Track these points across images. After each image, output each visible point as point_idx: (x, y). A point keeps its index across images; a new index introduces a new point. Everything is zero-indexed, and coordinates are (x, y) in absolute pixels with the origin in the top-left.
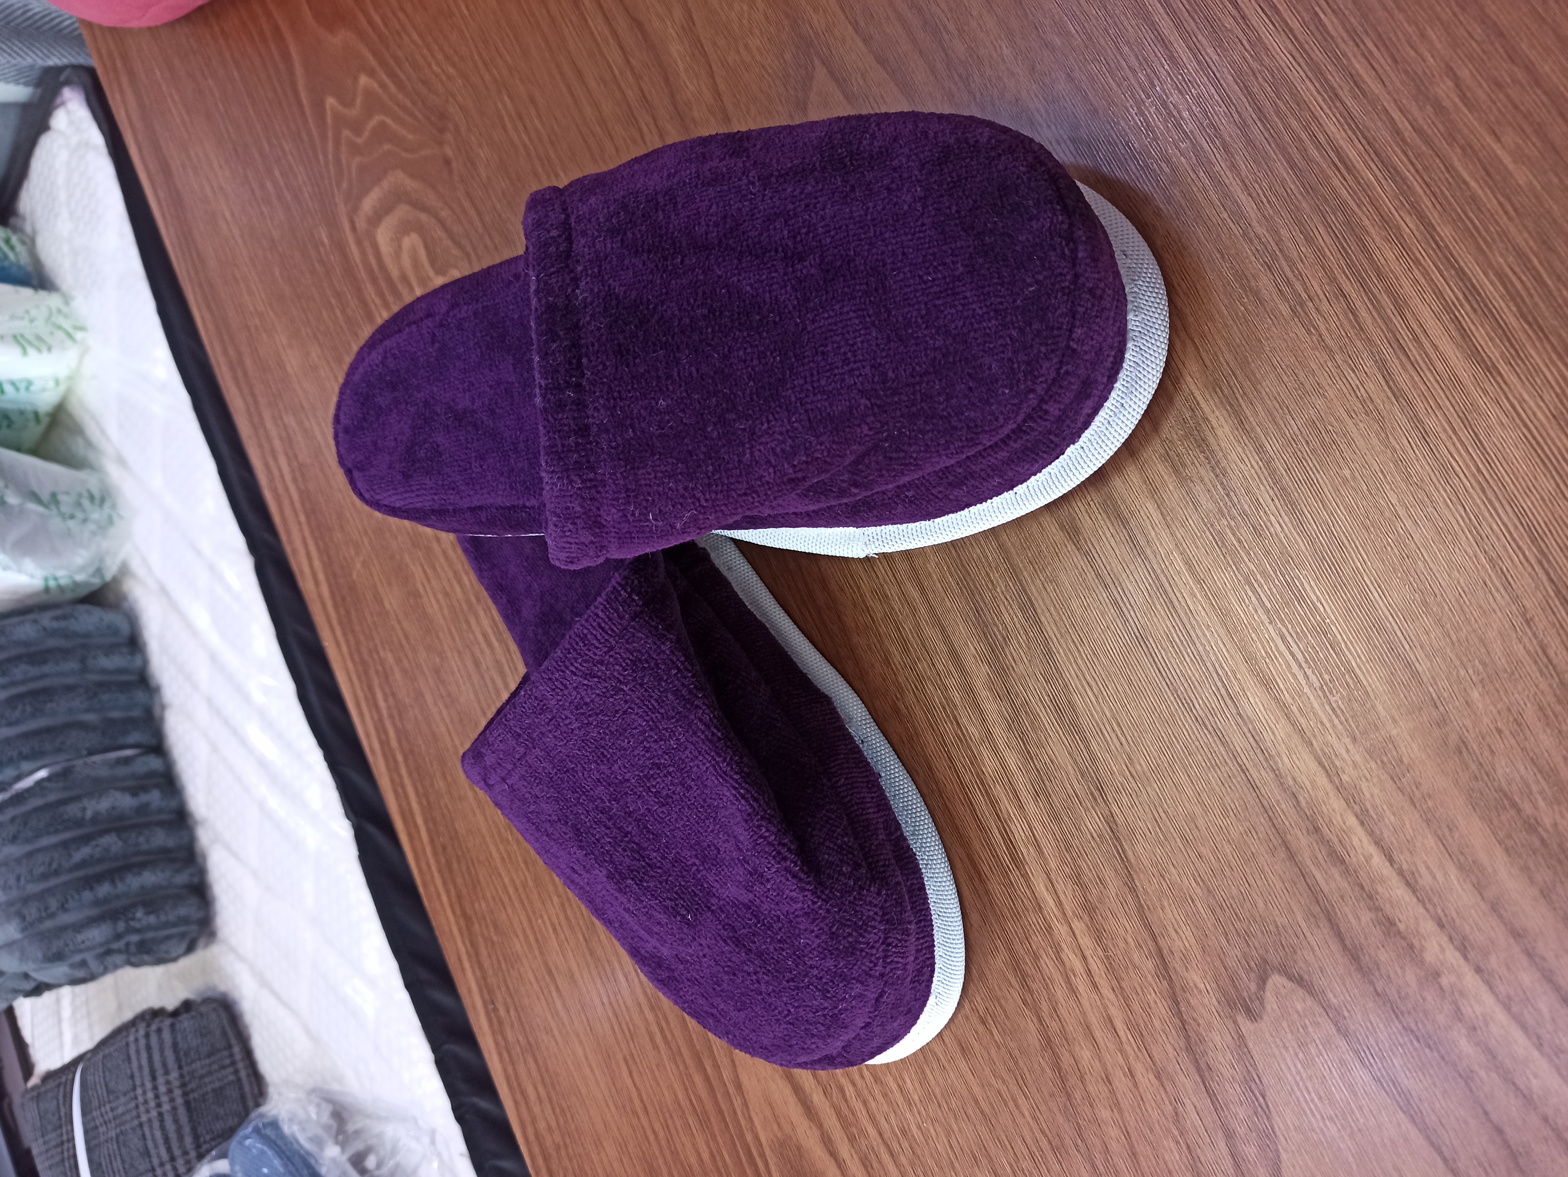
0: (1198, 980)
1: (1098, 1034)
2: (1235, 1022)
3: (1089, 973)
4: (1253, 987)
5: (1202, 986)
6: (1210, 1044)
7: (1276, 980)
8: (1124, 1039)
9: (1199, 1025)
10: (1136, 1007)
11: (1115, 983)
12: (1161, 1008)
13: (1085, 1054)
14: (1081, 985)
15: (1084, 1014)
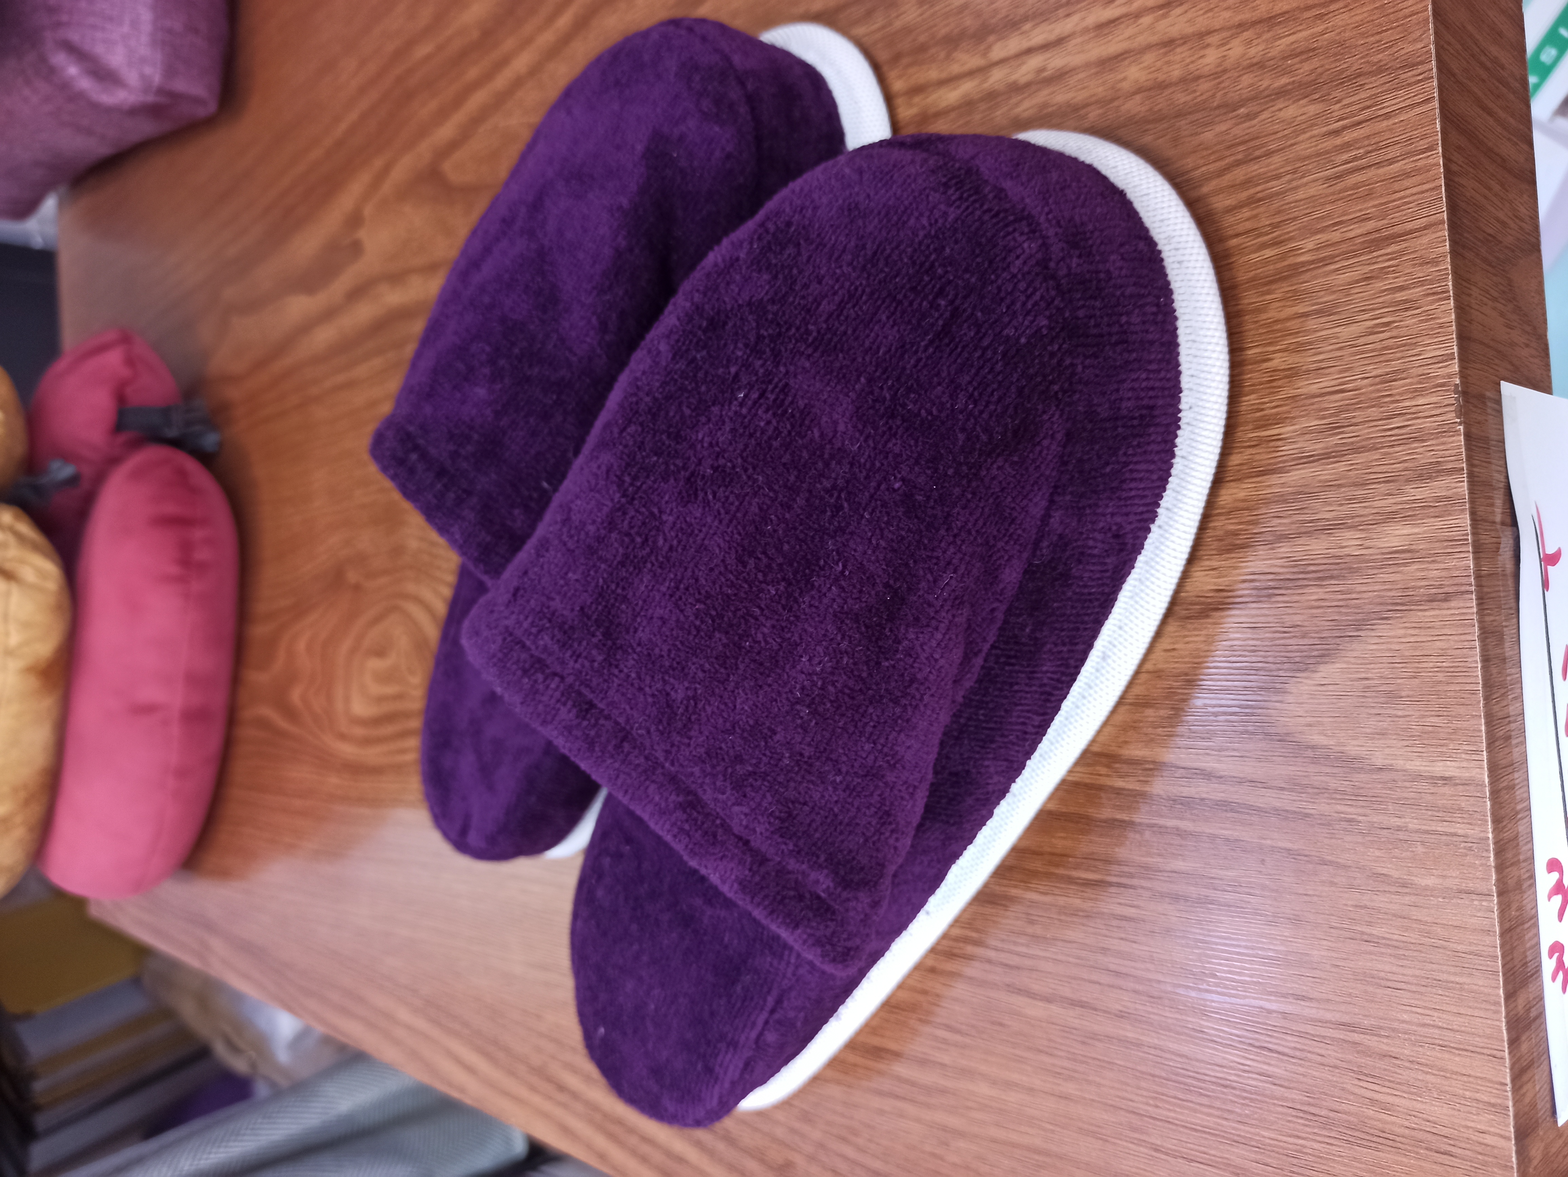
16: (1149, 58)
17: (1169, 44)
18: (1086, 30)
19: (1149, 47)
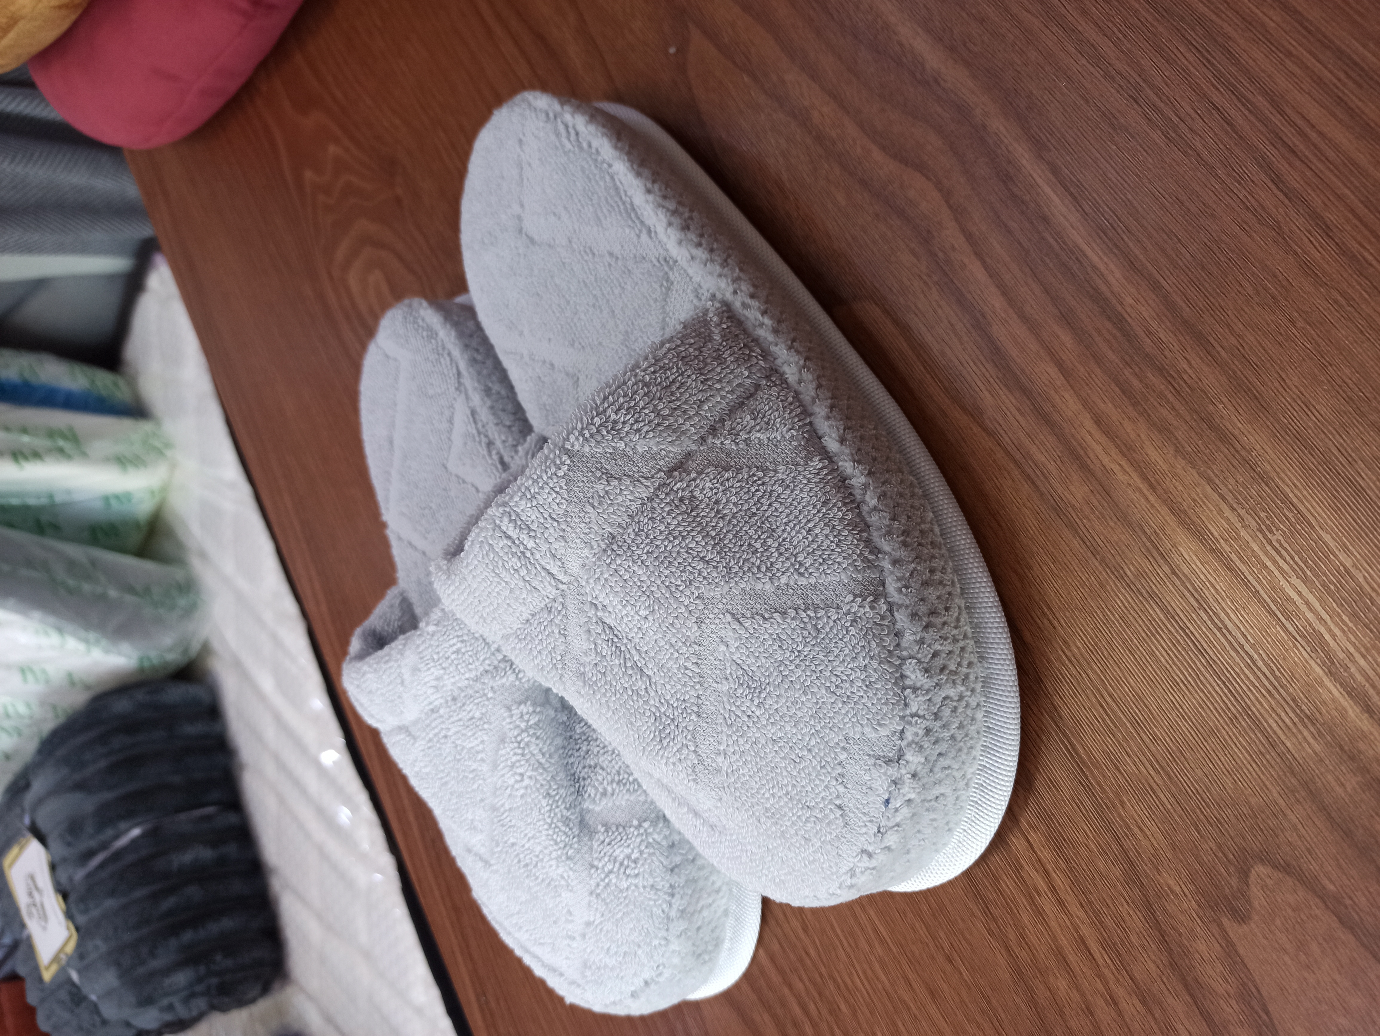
0: (1171, 882)
1: (1071, 958)
2: (1220, 925)
3: (1053, 889)
4: (1234, 882)
5: (1177, 889)
6: (1197, 956)
7: (1259, 870)
8: (1100, 961)
9: (1180, 934)
10: (1109, 922)
11: (1082, 898)
12: (1135, 920)
13: (1062, 984)
14: (1047, 905)
15: (1054, 938)
16: (1075, 995)
17: (1089, 1011)
18: (1076, 929)
19: (1082, 994)
